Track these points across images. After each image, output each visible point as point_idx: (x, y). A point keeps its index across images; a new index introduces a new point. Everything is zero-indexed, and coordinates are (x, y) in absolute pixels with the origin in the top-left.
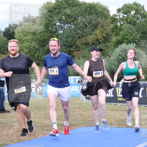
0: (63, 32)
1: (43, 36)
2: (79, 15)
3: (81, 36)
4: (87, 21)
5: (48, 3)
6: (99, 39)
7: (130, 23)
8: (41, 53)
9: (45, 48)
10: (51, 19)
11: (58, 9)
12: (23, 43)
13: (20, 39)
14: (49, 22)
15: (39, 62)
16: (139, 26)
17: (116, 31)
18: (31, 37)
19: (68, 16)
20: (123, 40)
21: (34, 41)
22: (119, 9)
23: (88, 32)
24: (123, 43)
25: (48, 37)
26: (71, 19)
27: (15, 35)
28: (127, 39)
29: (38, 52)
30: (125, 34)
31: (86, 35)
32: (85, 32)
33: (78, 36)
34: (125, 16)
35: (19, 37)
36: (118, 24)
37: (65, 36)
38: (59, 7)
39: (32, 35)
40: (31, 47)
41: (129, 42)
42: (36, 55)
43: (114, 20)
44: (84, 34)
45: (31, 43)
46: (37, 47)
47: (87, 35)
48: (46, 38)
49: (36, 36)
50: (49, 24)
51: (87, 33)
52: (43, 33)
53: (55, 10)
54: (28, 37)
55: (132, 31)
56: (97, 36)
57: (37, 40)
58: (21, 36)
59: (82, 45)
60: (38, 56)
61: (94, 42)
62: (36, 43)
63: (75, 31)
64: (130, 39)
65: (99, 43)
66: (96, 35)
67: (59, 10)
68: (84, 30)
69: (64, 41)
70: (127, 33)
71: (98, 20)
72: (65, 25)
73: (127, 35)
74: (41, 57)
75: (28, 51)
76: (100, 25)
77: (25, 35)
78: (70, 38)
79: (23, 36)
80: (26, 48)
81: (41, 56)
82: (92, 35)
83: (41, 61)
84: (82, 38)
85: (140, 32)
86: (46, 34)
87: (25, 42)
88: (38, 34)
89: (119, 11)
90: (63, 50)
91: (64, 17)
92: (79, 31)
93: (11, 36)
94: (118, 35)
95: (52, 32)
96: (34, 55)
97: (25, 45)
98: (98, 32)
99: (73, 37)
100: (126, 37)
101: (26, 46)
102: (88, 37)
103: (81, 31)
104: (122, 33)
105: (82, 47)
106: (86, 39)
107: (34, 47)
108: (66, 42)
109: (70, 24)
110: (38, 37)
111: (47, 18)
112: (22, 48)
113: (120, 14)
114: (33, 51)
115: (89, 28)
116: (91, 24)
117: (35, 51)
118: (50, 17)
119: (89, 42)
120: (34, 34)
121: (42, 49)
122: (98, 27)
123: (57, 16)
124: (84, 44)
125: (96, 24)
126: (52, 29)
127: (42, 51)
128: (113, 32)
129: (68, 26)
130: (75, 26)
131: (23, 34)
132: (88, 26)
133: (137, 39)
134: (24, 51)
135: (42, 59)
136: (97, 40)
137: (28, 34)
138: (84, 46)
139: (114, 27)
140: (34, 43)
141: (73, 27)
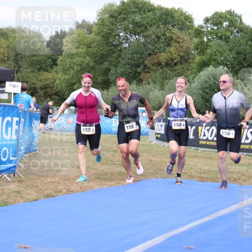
0: (129, 46)
1: (101, 50)
2: (151, 24)
3: (152, 53)
5: (111, 5)
7: (221, 38)
8: (97, 73)
9: (102, 66)
10: (113, 27)
11: (124, 14)
12: (73, 58)
14: (110, 31)
16: (234, 43)
17: (201, 47)
18: (84, 50)
19: (136, 24)
20: (210, 62)
21: (88, 56)
22: (207, 18)
25: (107, 52)
27: (63, 47)
28: (215, 60)
30: (213, 54)
33: (149, 52)
34: (215, 28)
36: (205, 39)
37: (130, 52)
38: (124, 12)
39: (86, 48)
43: (199, 33)
46: (92, 64)
47: (160, 52)
48: (105, 53)
49: (92, 49)
50: (110, 33)
51: (159, 49)
52: (101, 46)
53: (119, 15)
54: (80, 50)
57: (93, 54)
59: (153, 65)
61: (169, 61)
62: (91, 59)
63: (144, 45)
64: (219, 60)
67: (124, 16)
69: (128, 59)
70: (216, 52)
72: (131, 36)
73: (216, 55)
75: (79, 69)
78: (137, 54)
80: (77, 65)
81: (96, 77)
84: (154, 56)
86: (106, 47)
87: (75, 56)
88: (95, 48)
89: (207, 20)
90: (126, 70)
91: (131, 25)
92: (150, 45)
94: (204, 54)
95: (114, 45)
97: (75, 61)
99: (142, 53)
100: (215, 57)
101: (78, 62)
103: (153, 46)
104: (209, 51)
105: (152, 68)
106: (158, 57)
107: (88, 64)
108: (131, 59)
109: (139, 36)
110: (95, 51)
111: (108, 26)
112: (72, 65)
113: (209, 25)
118: (112, 24)
120: (89, 46)
121: (98, 67)
123: (122, 23)
124: (155, 63)
126: (114, 41)
127: (99, 70)
128: (197, 49)
129: (135, 38)
130: (144, 37)
133: (229, 61)
134: (74, 69)
136: (172, 59)
137: (81, 46)
138: (156, 66)
139: (198, 43)
140: (88, 58)
141: (142, 40)
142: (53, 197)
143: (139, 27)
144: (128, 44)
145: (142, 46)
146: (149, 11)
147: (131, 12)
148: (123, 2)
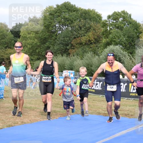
0: (62, 32)
1: (44, 35)
2: (75, 19)
3: (76, 37)
4: (82, 24)
5: (50, 7)
6: (91, 40)
7: (118, 28)
8: (41, 50)
9: (45, 45)
10: (52, 21)
11: (58, 13)
12: (26, 40)
13: (25, 36)
14: (50, 23)
15: (39, 56)
16: (126, 31)
17: (106, 34)
18: (34, 35)
20: (111, 42)
21: (36, 39)
22: (109, 15)
23: (82, 33)
24: (111, 44)
25: (48, 36)
26: (68, 22)
27: (21, 33)
28: (115, 41)
29: (39, 48)
30: (113, 37)
31: (80, 36)
32: (80, 34)
33: (74, 36)
34: (115, 21)
35: (24, 35)
36: (108, 28)
37: (63, 36)
38: (58, 11)
39: (35, 34)
40: (34, 44)
41: (116, 44)
42: (37, 51)
43: (105, 25)
44: (78, 36)
45: (33, 41)
46: (38, 44)
47: (82, 36)
48: (47, 37)
49: (39, 35)
50: (50, 25)
51: (81, 35)
52: (44, 33)
53: (56, 14)
54: (31, 35)
55: (120, 35)
56: (90, 38)
57: (39, 38)
58: (25, 34)
59: (77, 44)
60: (39, 52)
61: (87, 42)
62: (38, 41)
63: (71, 32)
64: (117, 41)
65: (91, 44)
66: (89, 36)
68: (79, 32)
69: (61, 40)
70: (115, 36)
71: (91, 24)
72: (63, 27)
73: (115, 38)
74: (41, 53)
75: (30, 47)
76: (92, 28)
77: (29, 34)
78: (67, 38)
79: (27, 34)
80: (29, 44)
81: (41, 51)
82: (85, 37)
83: (41, 56)
84: (77, 39)
85: (126, 36)
86: (47, 33)
87: (28, 39)
88: (40, 33)
89: (109, 17)
90: (60, 47)
91: (63, 20)
92: (75, 32)
93: (17, 33)
94: (108, 38)
95: (52, 32)
96: (35, 50)
97: (28, 42)
98: (90, 34)
99: (70, 37)
100: (114, 40)
101: (30, 42)
102: (82, 38)
103: (77, 32)
104: (111, 36)
105: (76, 46)
106: (80, 40)
107: (36, 44)
108: (63, 41)
110: (40, 36)
111: (49, 20)
112: (26, 44)
113: (110, 20)
114: (35, 47)
115: (83, 31)
116: (85, 27)
117: (37, 47)
118: (51, 19)
119: (83, 42)
120: (37, 33)
121: (42, 46)
122: (91, 30)
123: (57, 18)
124: (78, 43)
125: (89, 27)
126: (52, 30)
127: (43, 47)
128: (104, 35)
129: (65, 28)
130: (72, 27)
131: (27, 32)
132: (83, 29)
133: (123, 42)
134: (27, 47)
135: (43, 54)
136: (90, 41)
137: (32, 33)
138: (78, 45)
139: (104, 31)
140: (36, 40)
141: (70, 28)
142: (13, 126)
143: (68, 21)
144: (61, 32)
146: (74, 11)
147: (63, 12)
148: (58, 6)
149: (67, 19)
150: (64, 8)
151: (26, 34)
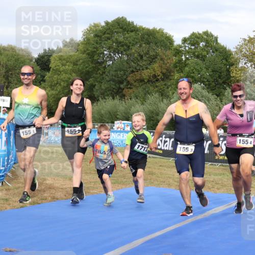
0: (113, 63)
1: (86, 67)
2: (133, 43)
3: (134, 70)
4: (143, 51)
5: (96, 25)
6: (157, 75)
10: (98, 46)
11: (108, 34)
12: (59, 75)
13: (57, 69)
14: (95, 50)
17: (179, 66)
18: (70, 68)
19: (119, 43)
21: (74, 73)
23: (144, 65)
25: (92, 69)
27: (51, 64)
30: (191, 71)
31: (141, 69)
32: (140, 65)
33: (131, 69)
35: (56, 67)
36: (183, 57)
37: (114, 69)
38: (108, 31)
39: (72, 65)
41: (195, 81)
43: (178, 52)
44: (138, 68)
45: (70, 76)
47: (143, 70)
48: (90, 70)
49: (78, 67)
50: (95, 52)
51: (142, 67)
52: (86, 64)
53: (104, 35)
54: (67, 67)
55: (201, 68)
56: (155, 72)
57: (78, 71)
59: (135, 82)
64: (196, 77)
65: (157, 81)
66: (154, 69)
67: (109, 35)
68: (138, 62)
69: (112, 75)
70: (193, 70)
71: (157, 50)
72: (115, 55)
73: (194, 73)
75: (65, 85)
76: (158, 57)
77: (63, 65)
78: (120, 71)
79: (60, 66)
80: (64, 81)
82: (148, 70)
84: (136, 73)
85: (210, 70)
86: (91, 64)
87: (62, 73)
88: (80, 65)
89: (185, 40)
90: (110, 86)
91: (114, 44)
92: (132, 63)
93: (45, 64)
94: (182, 72)
95: (98, 63)
97: (62, 77)
98: (156, 66)
99: (125, 70)
100: (192, 75)
101: (64, 78)
103: (135, 64)
104: (187, 69)
105: (134, 84)
106: (140, 74)
108: (115, 76)
109: (122, 54)
110: (80, 68)
111: (93, 44)
112: (59, 80)
115: (146, 61)
116: (148, 56)
118: (97, 43)
119: (144, 78)
120: (75, 63)
122: (156, 59)
123: (106, 42)
124: (137, 80)
125: (154, 55)
126: (99, 59)
128: (176, 67)
129: (118, 56)
130: (128, 56)
131: (60, 63)
132: (145, 58)
133: (206, 79)
136: (155, 76)
137: (68, 64)
138: (138, 83)
139: (177, 61)
140: (74, 75)
141: (125, 58)
142: (39, 204)
143: (122, 46)
144: (111, 62)
145: (125, 63)
146: (132, 31)
147: (115, 32)
148: (107, 23)
149: (120, 42)
150: (117, 26)
151: (58, 66)
